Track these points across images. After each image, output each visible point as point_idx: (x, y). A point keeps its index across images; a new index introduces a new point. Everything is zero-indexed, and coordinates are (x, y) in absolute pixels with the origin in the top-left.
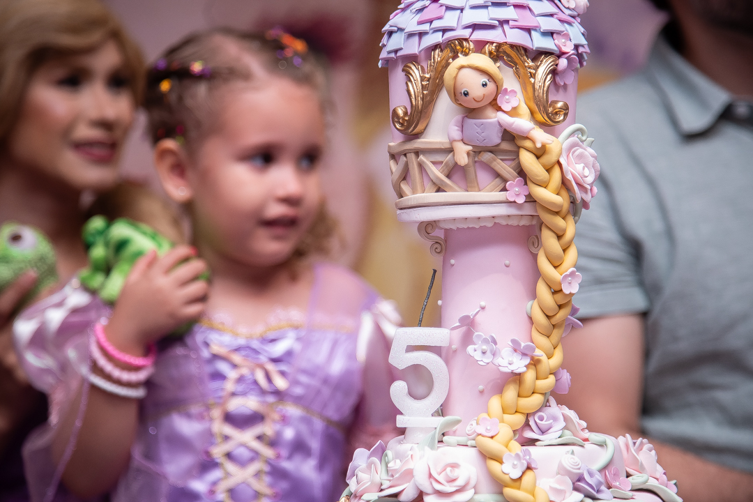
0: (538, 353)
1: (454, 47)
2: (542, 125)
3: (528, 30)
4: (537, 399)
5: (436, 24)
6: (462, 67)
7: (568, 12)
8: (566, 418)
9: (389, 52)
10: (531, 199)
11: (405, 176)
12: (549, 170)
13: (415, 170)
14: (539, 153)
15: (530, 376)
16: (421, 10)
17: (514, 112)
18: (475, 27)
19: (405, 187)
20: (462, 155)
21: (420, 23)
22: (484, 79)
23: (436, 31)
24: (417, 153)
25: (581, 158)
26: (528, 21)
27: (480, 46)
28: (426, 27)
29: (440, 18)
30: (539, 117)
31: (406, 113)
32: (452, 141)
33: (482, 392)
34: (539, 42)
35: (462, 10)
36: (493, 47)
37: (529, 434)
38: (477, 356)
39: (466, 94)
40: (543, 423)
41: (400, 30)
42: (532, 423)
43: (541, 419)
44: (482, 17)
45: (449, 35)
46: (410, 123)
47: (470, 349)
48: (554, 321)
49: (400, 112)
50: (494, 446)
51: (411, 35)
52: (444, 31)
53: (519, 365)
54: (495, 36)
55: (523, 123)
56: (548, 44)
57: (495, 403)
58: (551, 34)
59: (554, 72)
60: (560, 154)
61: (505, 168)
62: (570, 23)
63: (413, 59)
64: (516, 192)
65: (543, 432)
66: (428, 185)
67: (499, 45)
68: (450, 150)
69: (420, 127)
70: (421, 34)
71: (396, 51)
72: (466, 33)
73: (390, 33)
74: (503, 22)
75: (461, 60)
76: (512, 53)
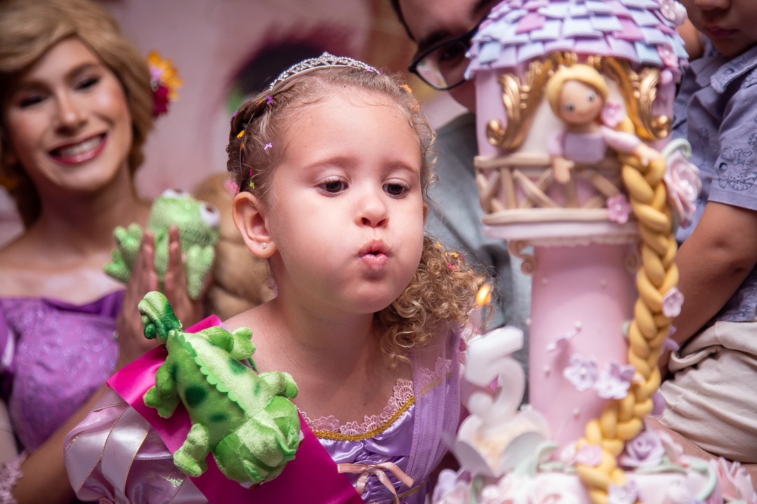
0: (638, 378)
1: (555, 59)
2: (646, 140)
3: (632, 42)
4: (634, 425)
5: (536, 35)
6: (566, 81)
7: (668, 23)
8: (664, 444)
9: (482, 64)
10: (634, 218)
11: (496, 192)
12: (654, 187)
13: (508, 186)
14: (645, 171)
15: (629, 401)
16: (517, 20)
17: (618, 127)
18: (578, 38)
19: (496, 204)
20: (563, 170)
21: (519, 33)
22: (590, 93)
23: (535, 41)
24: (512, 168)
25: (684, 175)
26: (632, 32)
27: (583, 58)
28: (524, 38)
29: (539, 28)
30: (644, 132)
31: (500, 127)
32: (553, 157)
33: (577, 417)
34: (643, 54)
35: (562, 20)
36: (598, 60)
37: (628, 461)
38: (575, 380)
39: (571, 108)
40: (643, 450)
41: (494, 40)
42: (630, 450)
43: (640, 444)
44: (585, 27)
45: (550, 46)
46: (506, 137)
47: (568, 373)
48: (654, 343)
49: (495, 125)
50: (598, 475)
51: (507, 46)
52: (544, 41)
53: (619, 390)
54: (599, 47)
55: (627, 138)
56: (652, 56)
57: (593, 429)
58: (654, 46)
59: (658, 86)
60: (664, 172)
61: (605, 185)
62: (670, 35)
63: (509, 70)
64: (617, 211)
65: (641, 458)
66: (523, 202)
67: (604, 58)
68: (549, 166)
69: (517, 141)
70: (518, 46)
71: (489, 63)
72: (569, 44)
73: (482, 44)
74: (607, 34)
75: (564, 72)
76: (617, 66)
